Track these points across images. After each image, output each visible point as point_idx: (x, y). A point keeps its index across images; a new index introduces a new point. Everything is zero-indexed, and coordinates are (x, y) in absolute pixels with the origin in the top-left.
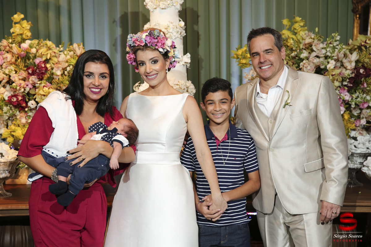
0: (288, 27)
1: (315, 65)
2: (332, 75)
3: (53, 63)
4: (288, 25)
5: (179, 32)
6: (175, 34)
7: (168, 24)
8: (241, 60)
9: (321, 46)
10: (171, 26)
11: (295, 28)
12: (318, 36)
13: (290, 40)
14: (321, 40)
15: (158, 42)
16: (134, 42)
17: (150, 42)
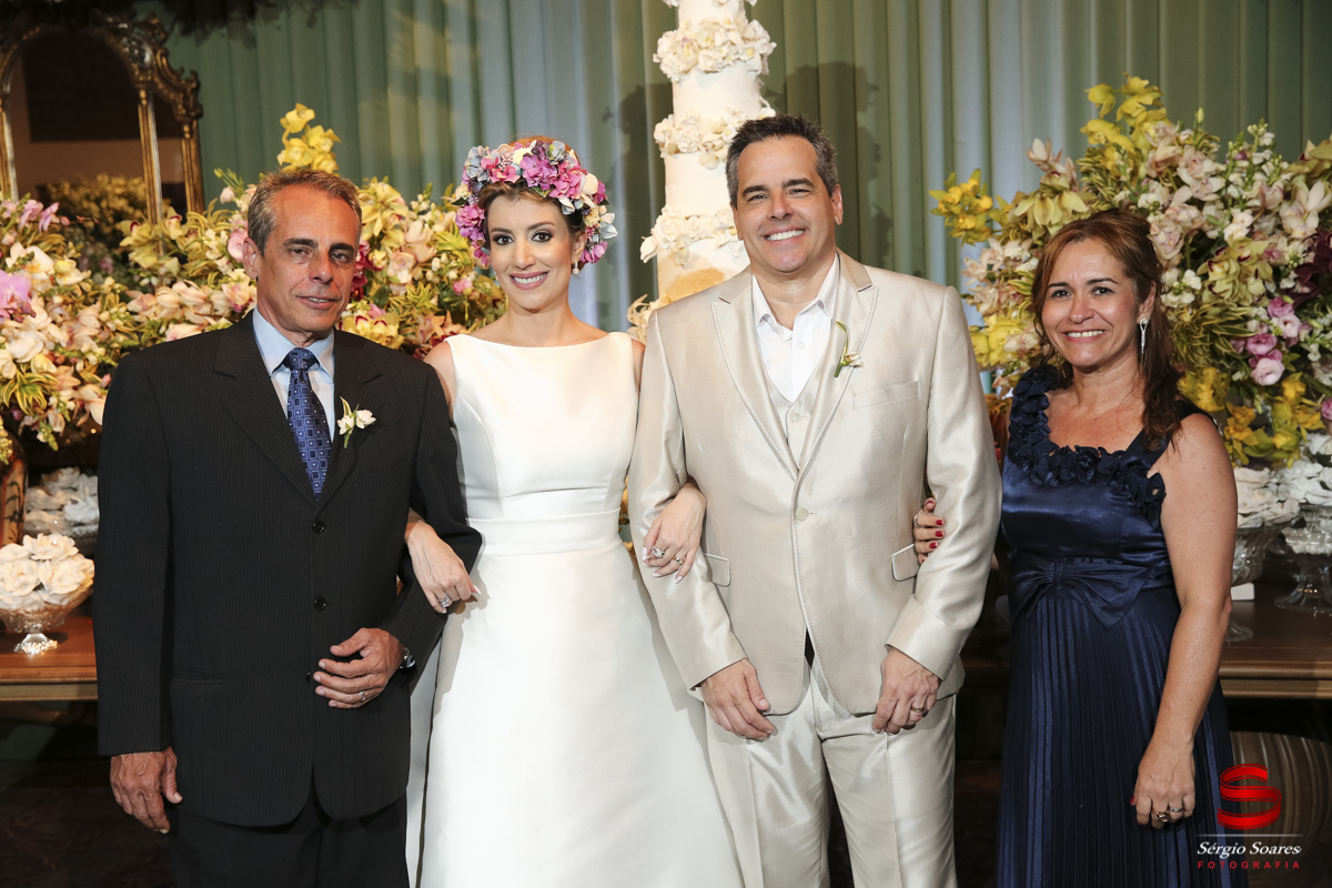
0: (1104, 111)
1: (1183, 228)
2: (1240, 260)
3: (391, 248)
4: (1105, 103)
8: (961, 220)
9: (1209, 166)
10: (733, 122)
11: (1128, 112)
12: (1199, 137)
13: (1113, 151)
14: (1209, 149)
15: (559, 178)
16: (485, 171)
17: (536, 176)
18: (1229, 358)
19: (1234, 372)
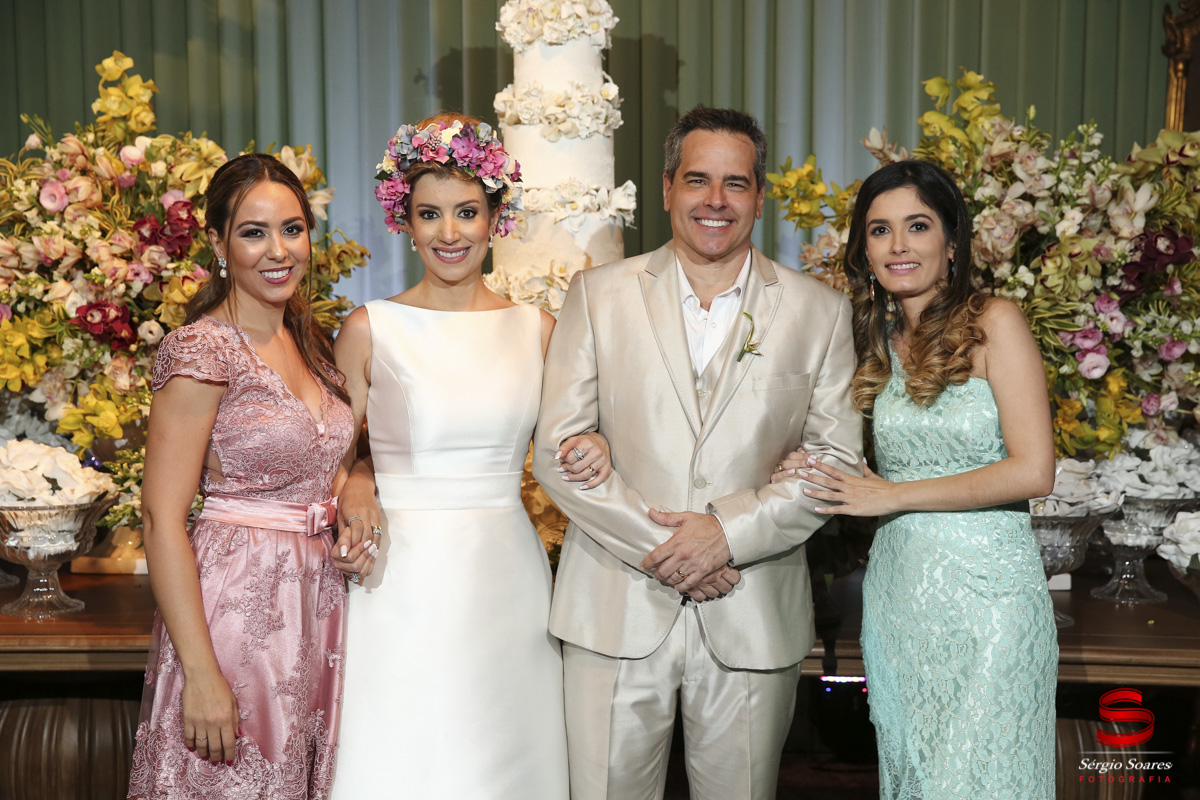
0: (940, 103)
1: (1018, 223)
2: (1071, 256)
4: (941, 96)
5: (603, 117)
6: (587, 121)
7: (566, 92)
8: (796, 205)
9: (1042, 163)
10: (577, 96)
11: (964, 105)
12: (1032, 135)
13: (948, 143)
14: (1041, 145)
15: (486, 159)
16: (415, 149)
17: (466, 157)
18: (1058, 351)
19: (1061, 365)
